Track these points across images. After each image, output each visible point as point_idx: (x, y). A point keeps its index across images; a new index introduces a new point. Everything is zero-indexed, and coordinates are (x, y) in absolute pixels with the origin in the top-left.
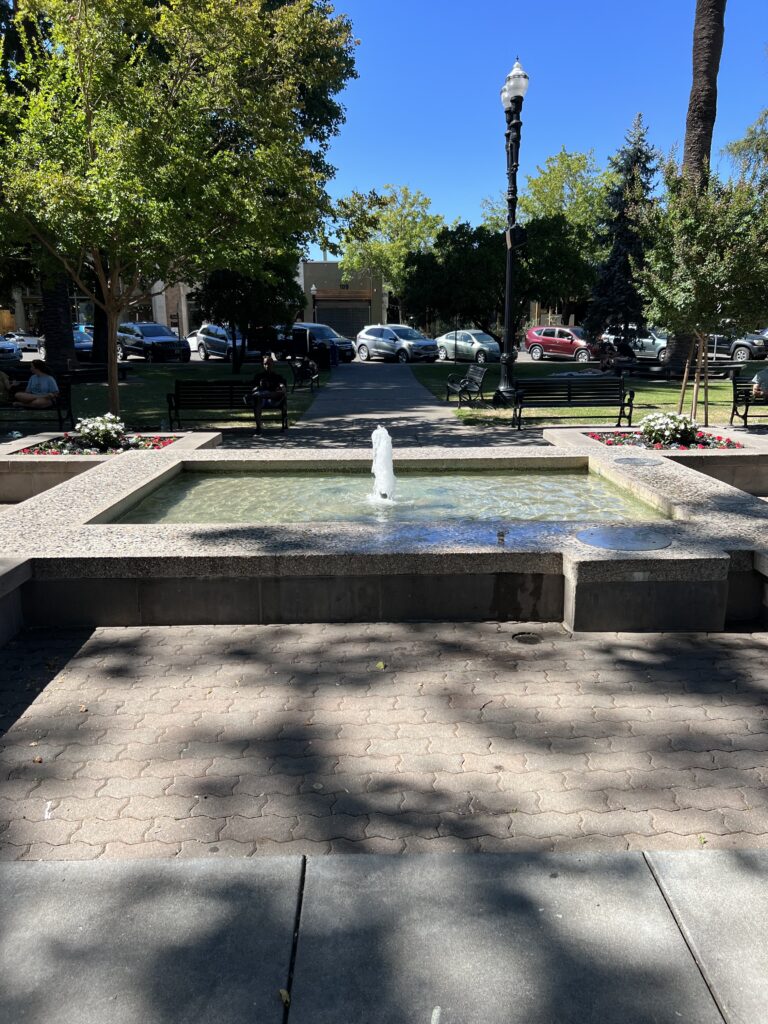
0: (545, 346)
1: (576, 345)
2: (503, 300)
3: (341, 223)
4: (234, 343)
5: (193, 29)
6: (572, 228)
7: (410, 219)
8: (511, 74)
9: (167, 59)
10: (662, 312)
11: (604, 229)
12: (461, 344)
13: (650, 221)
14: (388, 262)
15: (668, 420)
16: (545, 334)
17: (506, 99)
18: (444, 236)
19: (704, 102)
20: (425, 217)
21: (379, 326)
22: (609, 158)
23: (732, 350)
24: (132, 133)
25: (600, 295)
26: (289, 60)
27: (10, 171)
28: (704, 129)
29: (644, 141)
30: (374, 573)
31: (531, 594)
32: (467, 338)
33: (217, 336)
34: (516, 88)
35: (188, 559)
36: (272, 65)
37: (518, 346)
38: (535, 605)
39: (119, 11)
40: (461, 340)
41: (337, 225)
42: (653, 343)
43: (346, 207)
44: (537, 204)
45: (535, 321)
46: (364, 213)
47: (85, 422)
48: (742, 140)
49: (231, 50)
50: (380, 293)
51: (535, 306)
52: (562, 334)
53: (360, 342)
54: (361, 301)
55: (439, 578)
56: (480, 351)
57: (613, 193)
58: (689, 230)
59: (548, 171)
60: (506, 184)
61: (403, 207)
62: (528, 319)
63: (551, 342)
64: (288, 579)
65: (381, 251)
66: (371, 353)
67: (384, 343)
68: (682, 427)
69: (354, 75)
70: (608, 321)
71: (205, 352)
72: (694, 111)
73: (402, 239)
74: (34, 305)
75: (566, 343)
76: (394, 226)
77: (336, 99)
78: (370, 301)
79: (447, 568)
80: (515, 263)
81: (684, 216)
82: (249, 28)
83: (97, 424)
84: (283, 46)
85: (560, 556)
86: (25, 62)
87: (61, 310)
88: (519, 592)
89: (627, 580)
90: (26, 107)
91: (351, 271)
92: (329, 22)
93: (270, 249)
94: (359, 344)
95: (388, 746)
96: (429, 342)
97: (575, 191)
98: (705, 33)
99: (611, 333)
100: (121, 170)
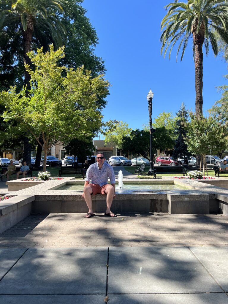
0: (162, 162)
1: (171, 162)
2: (149, 149)
3: (106, 127)
4: (75, 161)
5: (73, 83)
6: (167, 130)
7: (123, 129)
8: (149, 93)
9: (64, 89)
10: (192, 148)
11: (176, 131)
12: (138, 161)
13: (187, 126)
14: (117, 140)
15: (195, 173)
16: (162, 159)
17: (148, 98)
18: (133, 133)
19: (199, 99)
20: (127, 129)
21: (115, 156)
22: (176, 113)
23: (215, 163)
24: (56, 104)
25: (176, 148)
26: (95, 89)
27: (25, 114)
28: (200, 105)
29: (185, 109)
30: (120, 199)
31: (160, 205)
32: (140, 160)
33: (69, 159)
34: (150, 96)
35: (74, 195)
36: (91, 91)
37: (154, 162)
38: (161, 208)
39: (55, 79)
40: (138, 160)
41: (105, 128)
42: (193, 161)
43: (108, 123)
44: (157, 125)
45: (158, 156)
46: (113, 125)
47: (40, 173)
48: (211, 109)
49: (81, 88)
50: (115, 148)
51: (158, 151)
52: (166, 159)
53: (110, 161)
54: (110, 150)
55: (136, 201)
56: (143, 163)
57: (178, 122)
58: (197, 128)
59: (160, 117)
60: (149, 118)
61: (121, 126)
62: (157, 155)
63: (164, 161)
64: (98, 201)
65: (115, 137)
66: (113, 164)
67: (117, 161)
68: (199, 174)
69: (109, 94)
70: (179, 155)
71: (66, 164)
72: (197, 101)
73: (121, 134)
74: (18, 152)
75: (168, 161)
76: (119, 131)
77: (105, 99)
78: (112, 151)
79: (139, 198)
80: (152, 139)
81: (195, 124)
82: (86, 82)
83: (44, 174)
84: (93, 87)
85: (166, 195)
86: (31, 90)
87: (28, 151)
88: (157, 204)
89: (183, 200)
90: (30, 100)
91: (107, 142)
92: (104, 82)
93: (88, 134)
94: (109, 161)
95: (126, 232)
96: (129, 160)
97: (168, 122)
98: (198, 83)
99: (180, 158)
100: (52, 113)
